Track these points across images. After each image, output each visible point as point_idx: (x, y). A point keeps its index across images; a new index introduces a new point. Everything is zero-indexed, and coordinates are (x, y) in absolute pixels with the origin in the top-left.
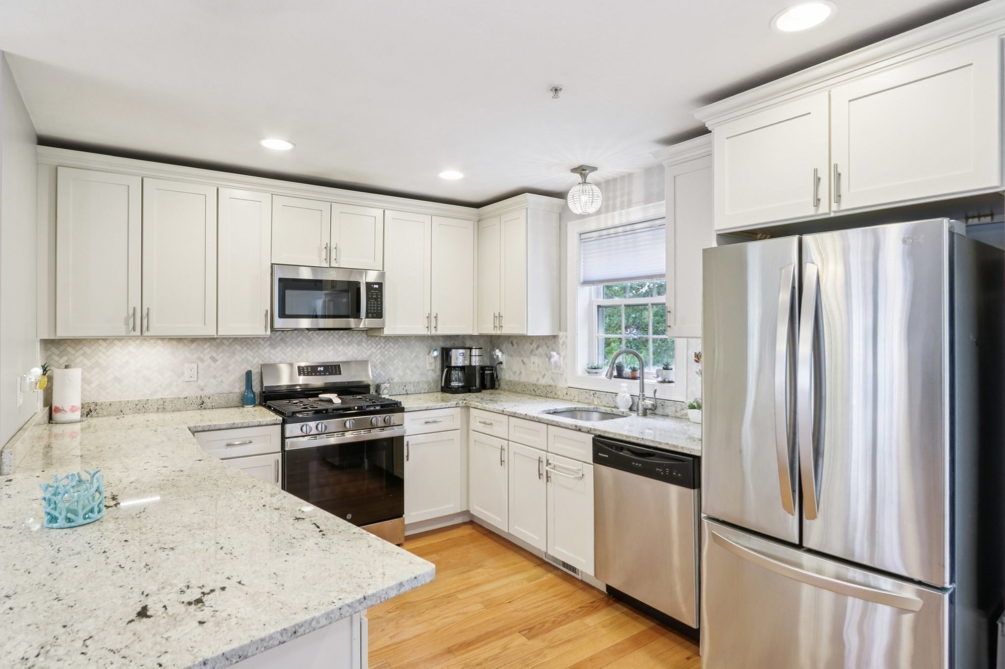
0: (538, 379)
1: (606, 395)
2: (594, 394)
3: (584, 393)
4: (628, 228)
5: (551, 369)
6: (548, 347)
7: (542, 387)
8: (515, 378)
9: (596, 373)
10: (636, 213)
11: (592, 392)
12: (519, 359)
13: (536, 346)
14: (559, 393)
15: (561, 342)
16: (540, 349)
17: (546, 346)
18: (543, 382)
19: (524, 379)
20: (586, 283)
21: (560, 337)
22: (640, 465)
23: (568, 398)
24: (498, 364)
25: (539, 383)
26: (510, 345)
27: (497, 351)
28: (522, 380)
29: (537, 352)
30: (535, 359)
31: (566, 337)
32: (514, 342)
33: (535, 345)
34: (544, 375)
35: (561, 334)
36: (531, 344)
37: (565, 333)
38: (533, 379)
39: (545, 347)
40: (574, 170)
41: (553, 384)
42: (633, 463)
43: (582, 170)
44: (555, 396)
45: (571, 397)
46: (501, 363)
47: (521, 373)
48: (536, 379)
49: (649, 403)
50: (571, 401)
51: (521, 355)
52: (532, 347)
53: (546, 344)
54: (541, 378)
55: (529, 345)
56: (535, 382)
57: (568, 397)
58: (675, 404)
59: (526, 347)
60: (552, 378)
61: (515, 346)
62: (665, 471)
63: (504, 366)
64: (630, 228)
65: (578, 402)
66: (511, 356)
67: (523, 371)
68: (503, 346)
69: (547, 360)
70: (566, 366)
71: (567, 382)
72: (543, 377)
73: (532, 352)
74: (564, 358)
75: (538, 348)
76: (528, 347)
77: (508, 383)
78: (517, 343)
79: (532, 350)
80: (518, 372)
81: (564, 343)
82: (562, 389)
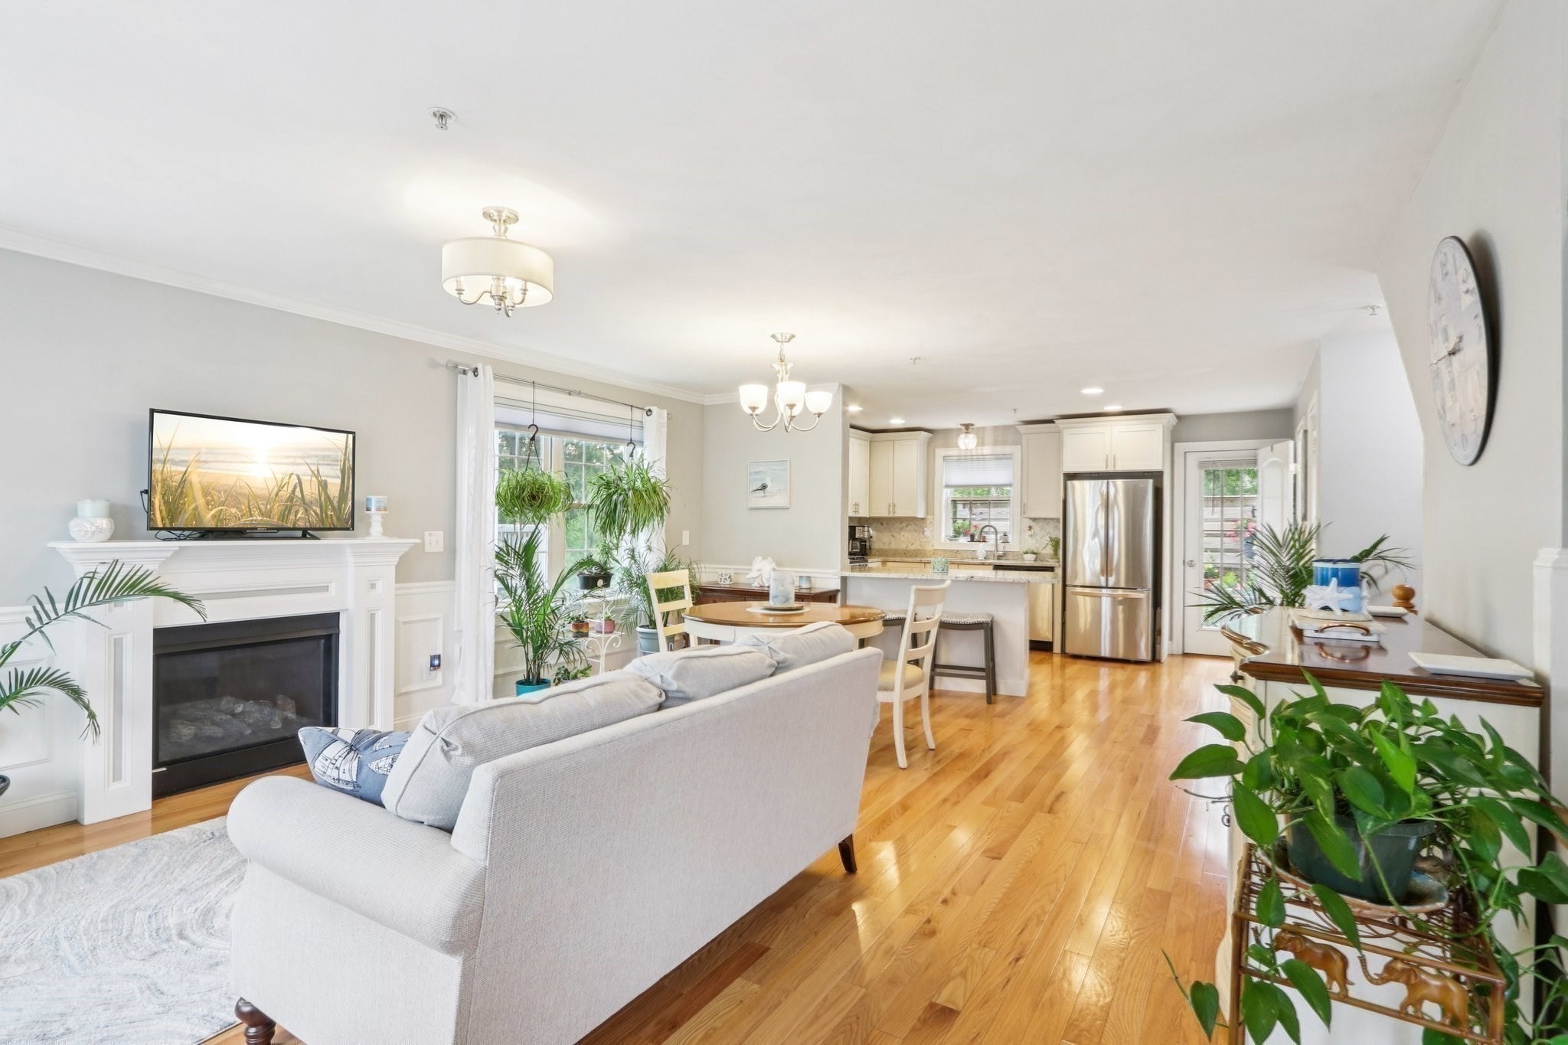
0: (907, 546)
1: (965, 552)
2: (956, 552)
3: (949, 552)
4: (981, 457)
5: (920, 538)
6: (916, 526)
7: (913, 551)
8: (882, 546)
10: (987, 450)
12: (889, 534)
14: (928, 553)
15: (928, 522)
16: (909, 526)
18: (912, 548)
19: (893, 546)
20: (947, 486)
21: (928, 518)
25: (908, 549)
26: (880, 525)
27: (869, 529)
28: (891, 548)
29: (907, 529)
30: (906, 534)
31: (933, 519)
32: (884, 523)
33: (904, 524)
34: (913, 542)
35: (929, 516)
36: (901, 524)
37: (932, 517)
38: (903, 546)
39: (914, 524)
40: (962, 425)
41: (920, 550)
43: (967, 426)
46: (871, 537)
47: (891, 543)
49: (1001, 553)
51: (891, 532)
52: (901, 526)
54: (910, 545)
56: (904, 548)
57: (935, 556)
59: (895, 526)
60: (920, 544)
61: (885, 525)
63: (874, 539)
64: (981, 458)
66: (881, 532)
67: (892, 542)
68: (874, 526)
69: (916, 534)
70: (933, 536)
71: (933, 546)
72: (912, 545)
73: (901, 529)
74: (931, 531)
75: (907, 526)
76: (898, 525)
77: (878, 550)
78: (887, 523)
79: (902, 528)
80: (888, 542)
81: (931, 523)
82: (930, 551)
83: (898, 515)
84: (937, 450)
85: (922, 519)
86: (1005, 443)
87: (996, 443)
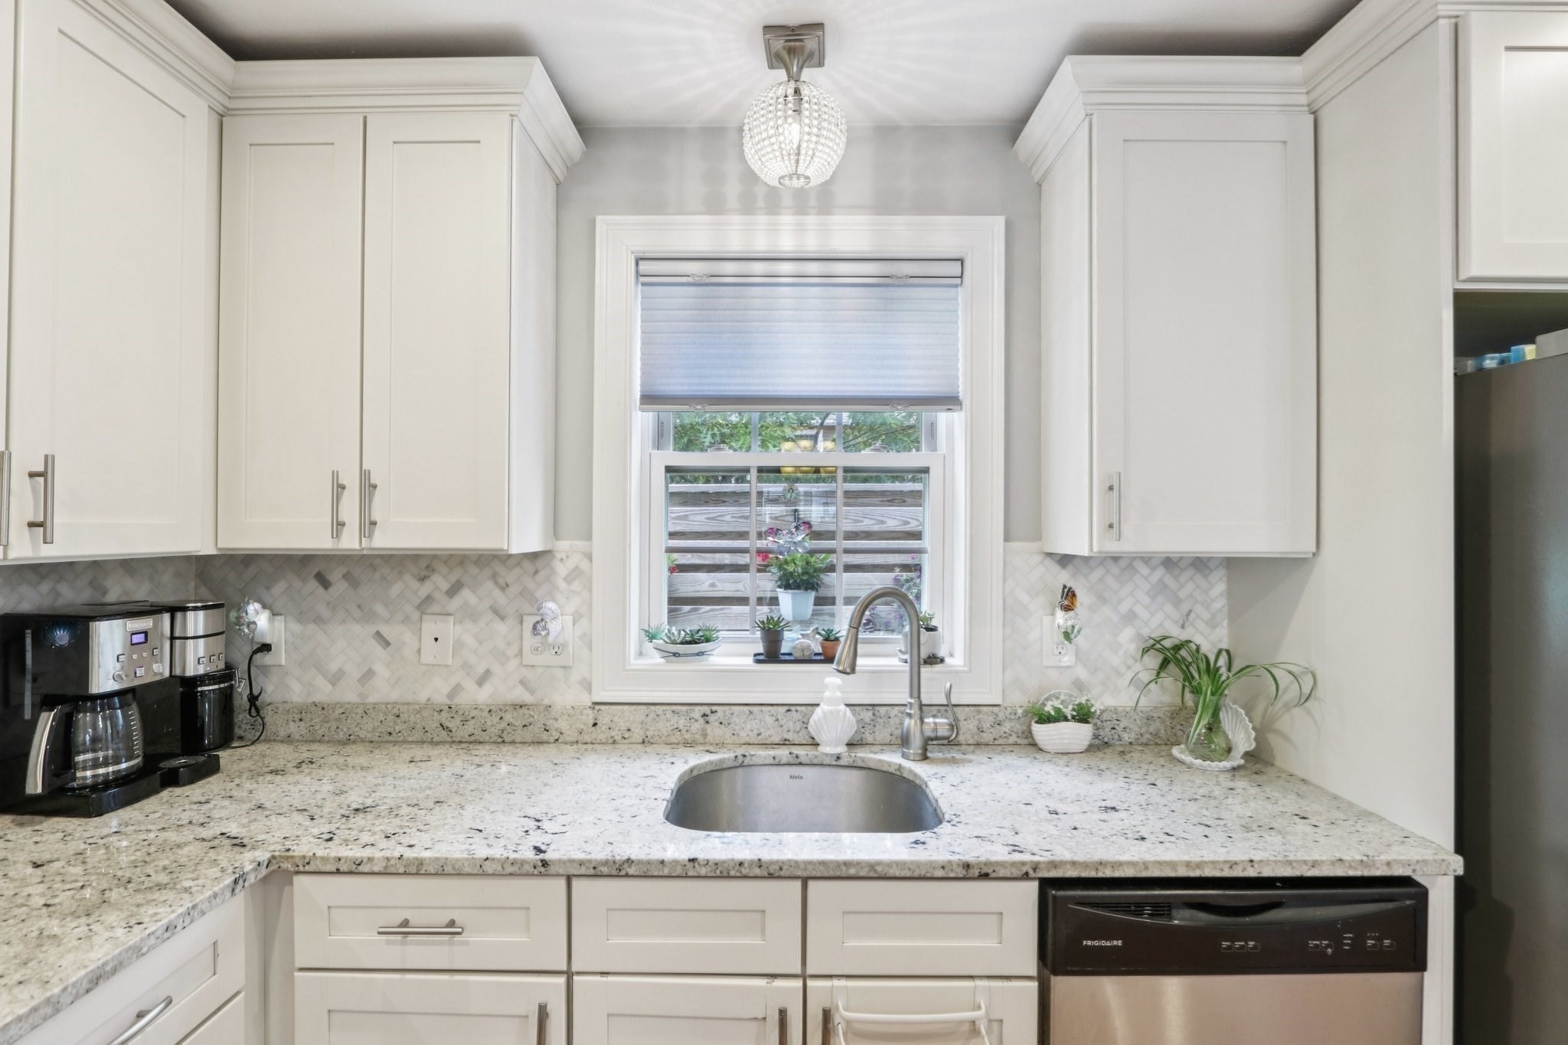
0: (457, 689)
1: (751, 713)
2: (704, 715)
3: (669, 715)
4: (813, 268)
5: (520, 653)
6: (504, 587)
7: (485, 714)
8: (324, 692)
9: (701, 654)
11: (697, 712)
12: (361, 631)
13: (445, 586)
14: (562, 724)
15: (562, 570)
16: (466, 595)
17: (496, 583)
18: (483, 695)
19: (383, 690)
20: (654, 400)
21: (559, 556)
22: (1251, 944)
23: (602, 737)
24: (255, 652)
25: (462, 700)
26: (313, 584)
27: (253, 608)
28: (372, 699)
29: (455, 603)
30: (449, 629)
31: (587, 555)
32: (335, 575)
33: (440, 582)
34: (488, 673)
35: (563, 546)
36: (422, 579)
37: (581, 544)
38: (436, 690)
39: (490, 585)
41: (527, 698)
42: (1225, 944)
44: (545, 736)
45: (613, 733)
46: (266, 648)
47: (369, 674)
48: (446, 689)
49: (939, 723)
50: (614, 742)
51: (369, 617)
52: (426, 589)
53: (494, 577)
54: (469, 685)
55: (414, 584)
56: (441, 699)
57: (601, 734)
58: (979, 712)
59: (396, 589)
60: (522, 682)
61: (339, 587)
62: (1338, 944)
63: (280, 656)
64: (827, 270)
65: (643, 742)
66: (319, 620)
67: (380, 669)
68: (279, 588)
69: (501, 628)
70: (588, 641)
71: (588, 686)
72: (481, 682)
73: (425, 604)
74: (577, 617)
75: (454, 590)
76: (406, 588)
77: (301, 713)
78: (347, 577)
79: (429, 599)
80: (354, 672)
81: (576, 573)
82: (573, 712)
83: (383, 540)
84: (603, 223)
85: (534, 556)
86: (927, 204)
87: (885, 204)
